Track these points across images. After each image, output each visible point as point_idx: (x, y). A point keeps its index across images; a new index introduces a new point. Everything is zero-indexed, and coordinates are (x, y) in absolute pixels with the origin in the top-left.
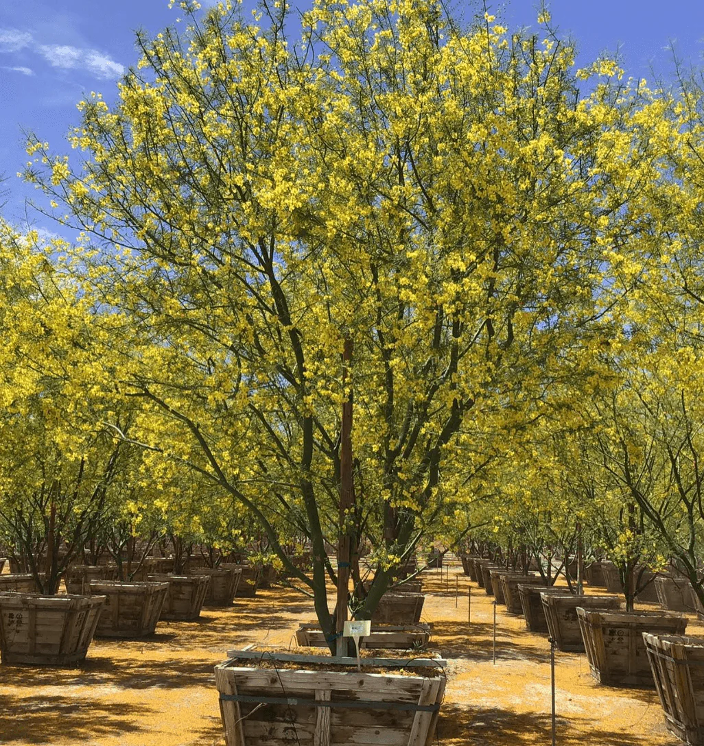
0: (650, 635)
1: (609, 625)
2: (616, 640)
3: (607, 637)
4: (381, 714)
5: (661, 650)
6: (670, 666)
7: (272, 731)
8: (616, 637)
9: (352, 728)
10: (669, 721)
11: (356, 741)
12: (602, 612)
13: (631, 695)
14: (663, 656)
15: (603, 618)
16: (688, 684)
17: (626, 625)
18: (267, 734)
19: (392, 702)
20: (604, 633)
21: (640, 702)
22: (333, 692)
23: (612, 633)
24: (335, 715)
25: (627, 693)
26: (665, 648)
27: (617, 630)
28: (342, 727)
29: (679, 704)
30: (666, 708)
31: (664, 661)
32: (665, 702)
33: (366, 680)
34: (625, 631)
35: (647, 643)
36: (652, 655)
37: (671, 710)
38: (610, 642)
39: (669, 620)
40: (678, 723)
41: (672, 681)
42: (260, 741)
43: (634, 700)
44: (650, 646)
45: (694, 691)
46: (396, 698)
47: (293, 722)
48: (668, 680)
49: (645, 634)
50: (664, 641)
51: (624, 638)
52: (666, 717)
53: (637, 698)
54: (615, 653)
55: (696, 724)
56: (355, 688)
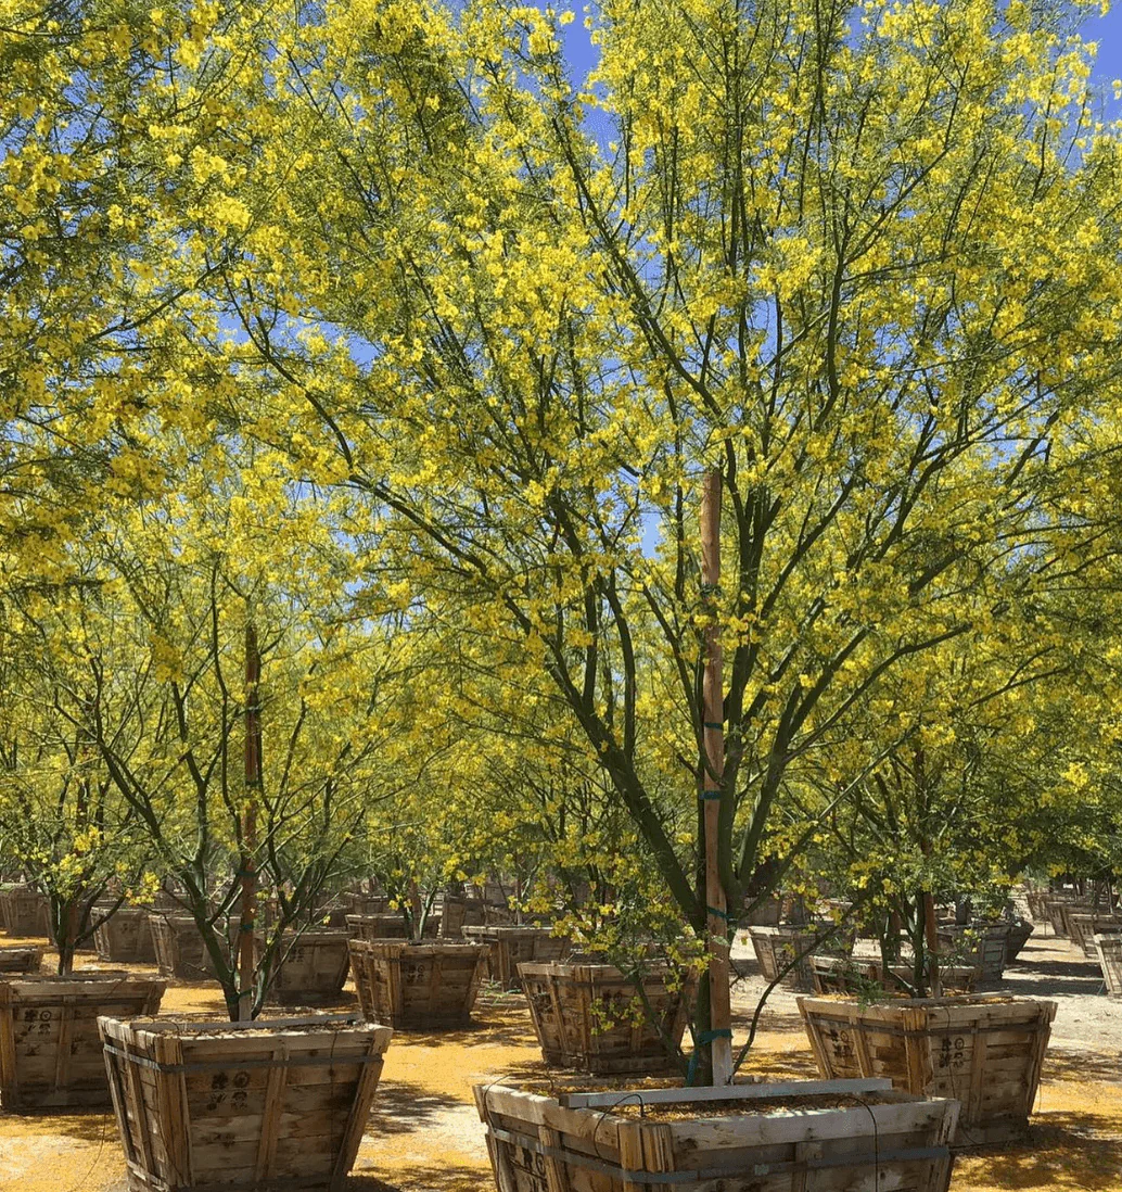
0: (114, 1021)
1: (26, 1002)
2: (37, 1030)
3: (21, 1025)
5: (134, 1049)
6: (148, 1077)
8: (37, 1024)
10: (137, 1179)
12: (14, 978)
13: (59, 1129)
14: (138, 1060)
15: (16, 991)
16: (181, 1106)
17: (57, 1001)
20: (15, 1018)
21: (76, 1141)
23: (30, 1016)
25: (52, 1125)
26: (142, 1045)
27: (40, 1010)
29: (159, 1145)
30: (132, 1152)
31: (136, 1068)
32: (130, 1140)
34: (55, 1010)
35: (107, 1037)
36: (113, 1057)
37: (142, 1158)
38: (24, 1034)
39: (136, 986)
40: (155, 1180)
41: (151, 1104)
43: (65, 1139)
44: (110, 1041)
45: (191, 1119)
48: (142, 1103)
49: (102, 1019)
50: (141, 1033)
51: (53, 1024)
52: (131, 1169)
53: (70, 1133)
54: (32, 1053)
55: (189, 1179)
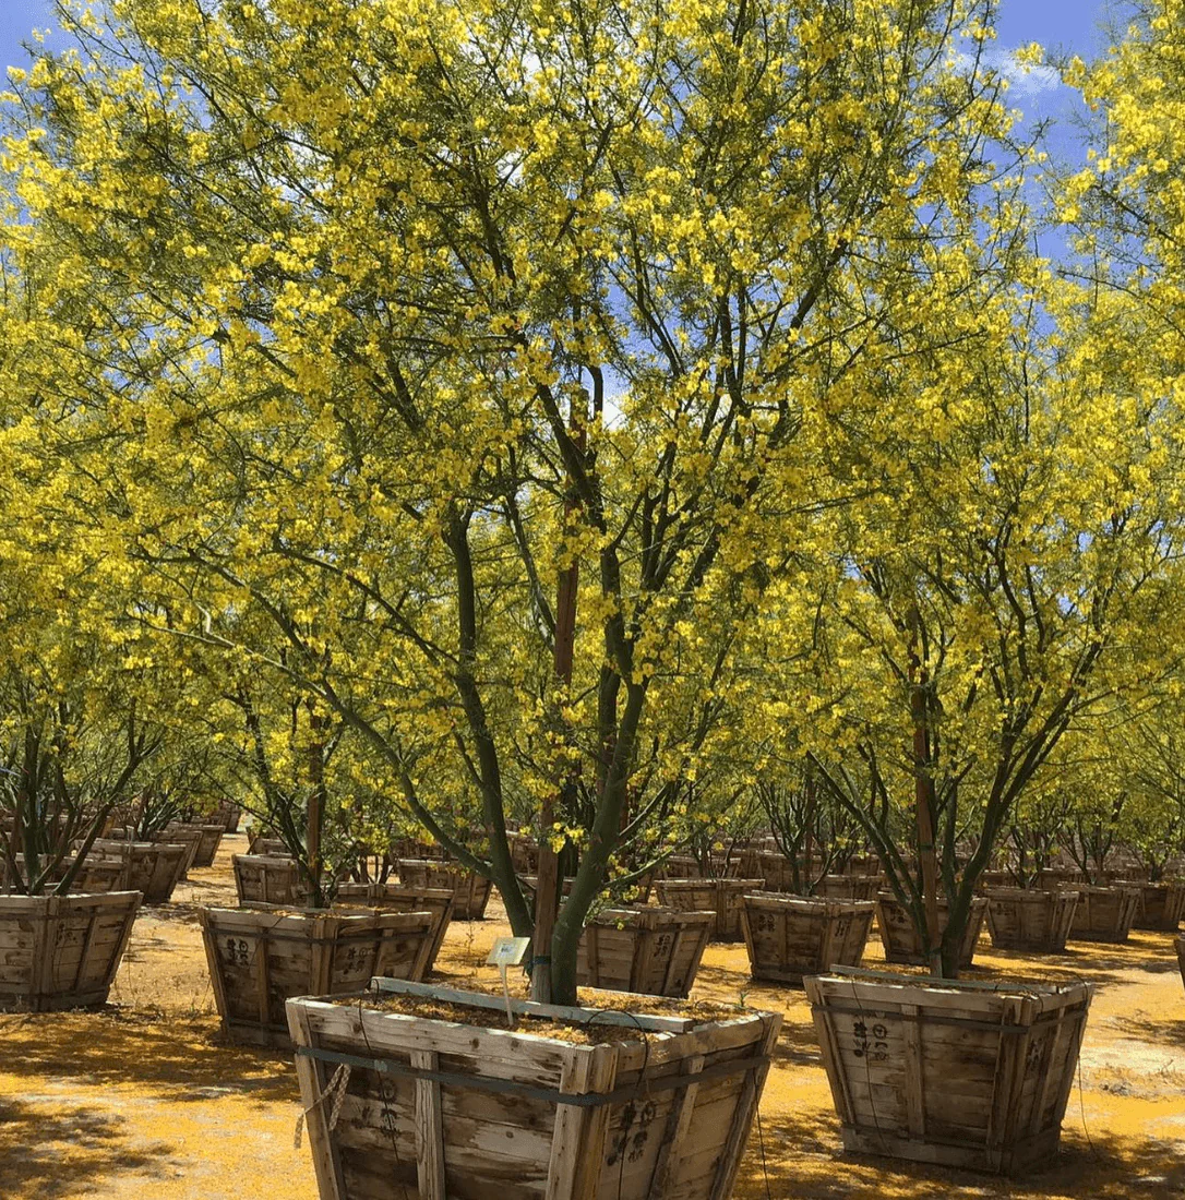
4: (514, 1103)
7: (366, 1112)
9: (471, 1122)
11: (480, 1146)
18: (360, 1117)
19: (526, 1082)
22: (440, 1055)
24: (447, 1096)
28: (458, 1119)
33: (482, 1038)
42: (353, 1128)
46: (532, 1076)
47: (392, 1101)
56: (468, 1053)
